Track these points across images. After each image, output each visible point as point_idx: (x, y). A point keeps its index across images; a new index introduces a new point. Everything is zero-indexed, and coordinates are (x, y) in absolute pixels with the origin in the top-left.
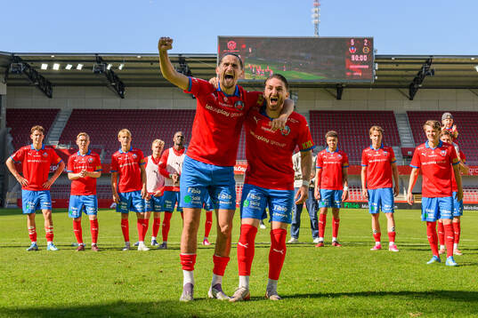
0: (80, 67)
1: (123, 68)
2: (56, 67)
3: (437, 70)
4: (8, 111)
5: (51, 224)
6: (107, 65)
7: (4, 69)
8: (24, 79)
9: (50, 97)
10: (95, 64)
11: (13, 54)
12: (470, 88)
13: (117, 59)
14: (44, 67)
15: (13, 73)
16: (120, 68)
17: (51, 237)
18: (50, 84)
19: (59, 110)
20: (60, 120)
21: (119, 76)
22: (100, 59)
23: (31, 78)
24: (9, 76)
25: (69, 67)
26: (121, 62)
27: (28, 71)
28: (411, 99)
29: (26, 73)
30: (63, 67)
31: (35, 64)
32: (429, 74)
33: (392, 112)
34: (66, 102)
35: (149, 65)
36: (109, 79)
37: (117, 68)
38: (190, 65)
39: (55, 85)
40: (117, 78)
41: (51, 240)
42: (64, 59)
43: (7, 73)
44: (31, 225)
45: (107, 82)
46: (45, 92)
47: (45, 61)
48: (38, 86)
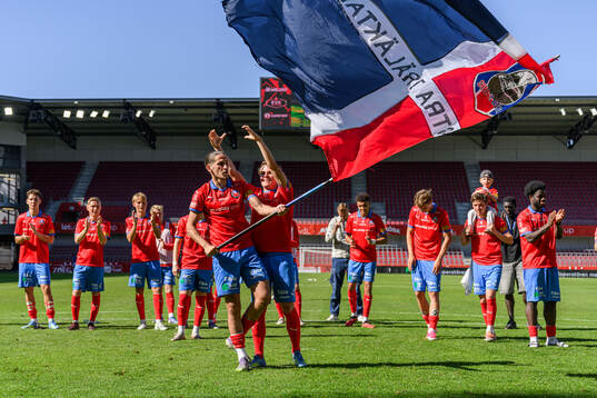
0: (106, 114)
1: (154, 115)
2: (80, 114)
3: (516, 114)
4: (28, 163)
5: (51, 299)
6: (136, 112)
7: (23, 118)
8: (45, 128)
9: (74, 147)
10: (123, 111)
11: (32, 100)
12: (554, 134)
13: (146, 105)
14: (67, 114)
15: (32, 121)
16: (151, 115)
17: (52, 314)
18: (73, 134)
19: (83, 163)
20: (86, 173)
21: (150, 124)
22: (129, 106)
23: (53, 127)
24: (30, 125)
25: (94, 114)
26: (152, 108)
27: (49, 119)
28: (484, 148)
29: (48, 122)
30: (87, 115)
31: (57, 112)
32: (505, 119)
33: (462, 163)
34: (92, 154)
35: (183, 111)
36: (139, 127)
37: (148, 115)
38: (229, 111)
39: (79, 135)
40: (148, 126)
41: (52, 317)
42: (88, 106)
43: (26, 122)
44: (29, 300)
45: (136, 130)
46: (68, 142)
47: (67, 108)
48: (61, 136)
